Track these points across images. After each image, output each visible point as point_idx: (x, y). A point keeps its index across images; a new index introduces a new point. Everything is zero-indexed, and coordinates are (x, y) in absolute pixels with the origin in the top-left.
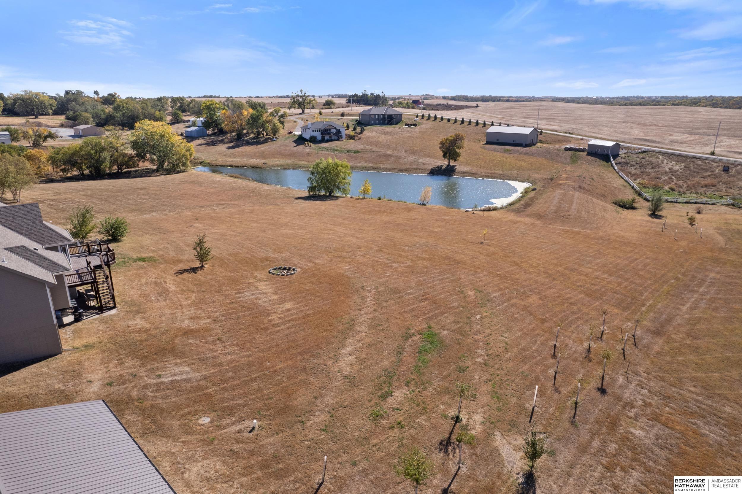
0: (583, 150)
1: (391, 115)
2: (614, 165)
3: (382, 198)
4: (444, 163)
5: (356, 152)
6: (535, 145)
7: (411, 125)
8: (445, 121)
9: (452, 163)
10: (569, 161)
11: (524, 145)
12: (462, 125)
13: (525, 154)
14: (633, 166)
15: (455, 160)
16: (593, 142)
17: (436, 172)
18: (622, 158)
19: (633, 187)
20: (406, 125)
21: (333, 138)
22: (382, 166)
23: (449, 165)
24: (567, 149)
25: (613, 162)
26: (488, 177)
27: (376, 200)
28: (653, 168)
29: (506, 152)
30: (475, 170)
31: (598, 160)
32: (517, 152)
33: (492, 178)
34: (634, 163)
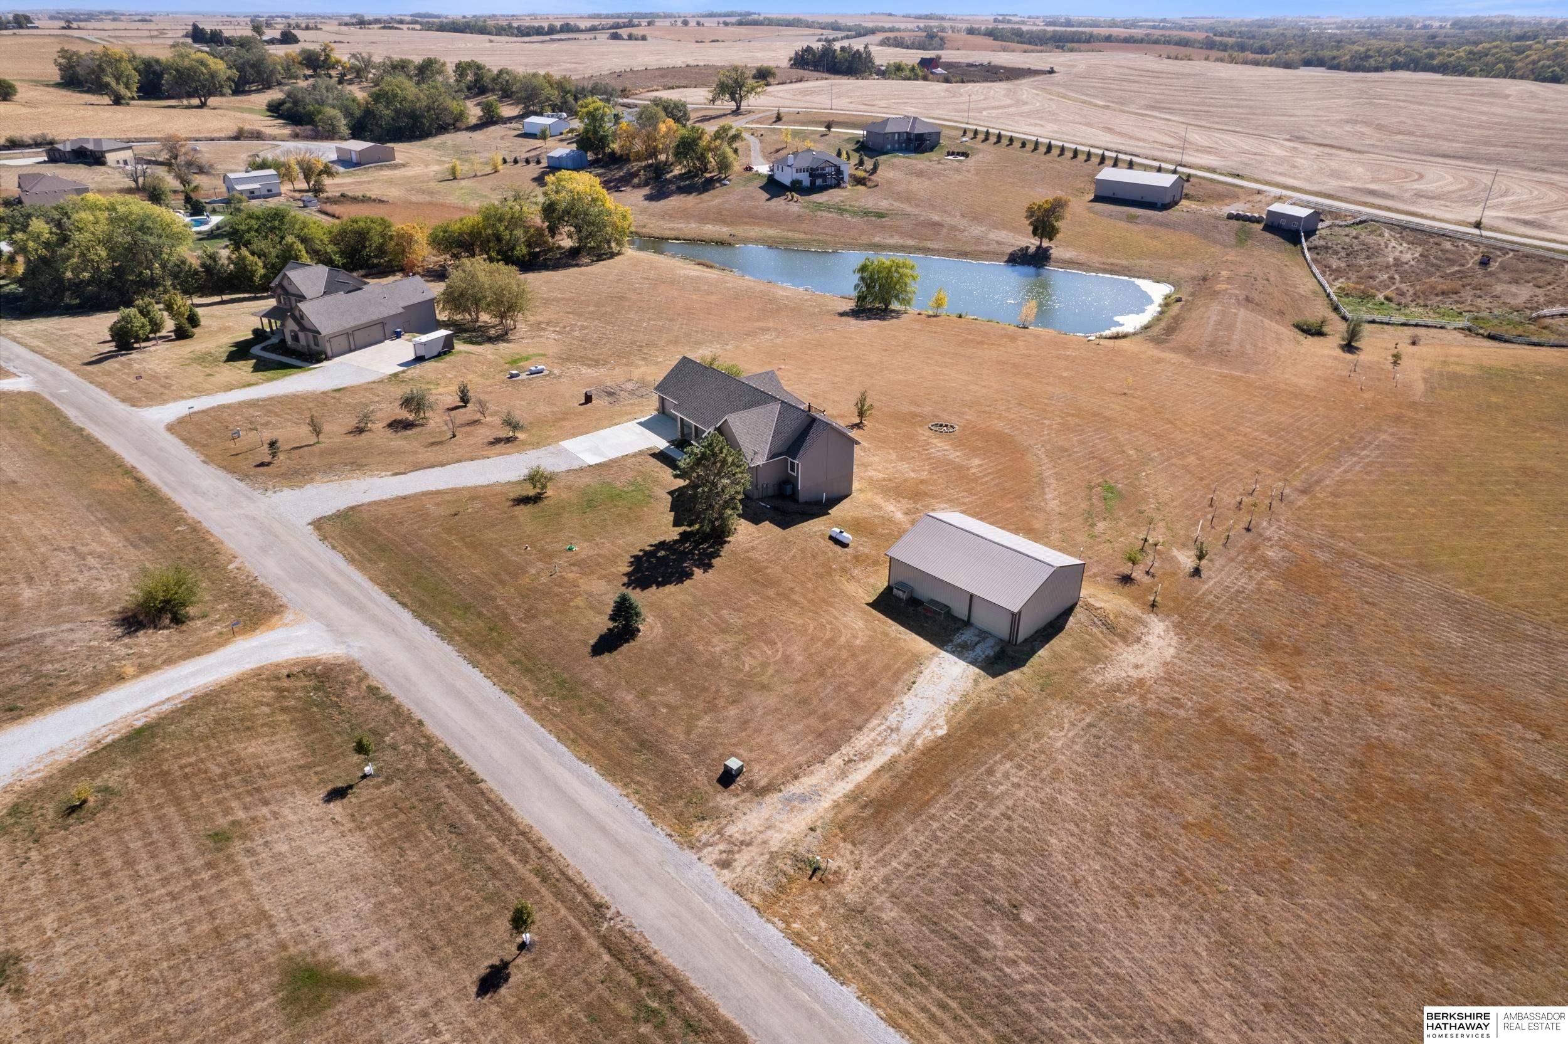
0: (1258, 221)
1: (922, 135)
2: (1306, 250)
3: (963, 314)
4: (1032, 243)
5: (880, 215)
6: (1176, 203)
7: (958, 154)
8: (1017, 144)
9: (1045, 244)
10: (1233, 242)
11: (1159, 205)
12: (1048, 157)
13: (1161, 224)
14: (1337, 253)
15: (1051, 239)
16: (1277, 207)
17: (1019, 258)
18: (1321, 237)
19: (1328, 295)
20: (949, 154)
21: (829, 183)
22: (929, 244)
23: (1039, 247)
24: (1231, 217)
25: (1305, 244)
26: (1105, 271)
27: (954, 317)
28: (1368, 258)
29: (1131, 219)
30: (1083, 257)
31: (1281, 240)
32: (1149, 220)
33: (1112, 272)
34: (1339, 248)
